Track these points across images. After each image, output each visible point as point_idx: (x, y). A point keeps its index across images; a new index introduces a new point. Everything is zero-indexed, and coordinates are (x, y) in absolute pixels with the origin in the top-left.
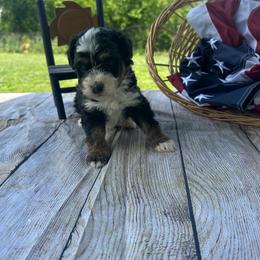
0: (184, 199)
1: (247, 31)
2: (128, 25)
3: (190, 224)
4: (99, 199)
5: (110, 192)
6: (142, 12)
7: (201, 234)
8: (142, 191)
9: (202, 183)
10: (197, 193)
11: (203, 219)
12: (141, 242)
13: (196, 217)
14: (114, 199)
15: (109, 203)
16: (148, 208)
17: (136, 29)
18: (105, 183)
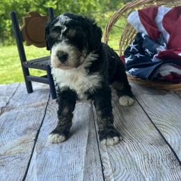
0: (158, 135)
1: (162, 29)
6: (57, 4)
7: (176, 149)
11: (173, 142)
12: (144, 158)
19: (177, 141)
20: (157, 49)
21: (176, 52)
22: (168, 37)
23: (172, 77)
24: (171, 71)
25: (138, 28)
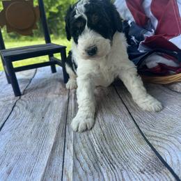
0: (150, 152)
3: (167, 170)
4: (75, 170)
5: (83, 161)
8: (112, 155)
9: (159, 135)
10: (159, 144)
11: (175, 162)
13: (169, 163)
14: (89, 167)
15: (86, 172)
16: (124, 173)
18: (75, 153)
20: (145, 35)
21: (166, 38)
22: (156, 23)
24: (159, 62)
25: (125, 14)
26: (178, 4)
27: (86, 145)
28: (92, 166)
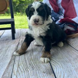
2: (19, 4)
5: (21, 68)
10: (54, 64)
15: (22, 72)
16: (37, 71)
17: (23, 5)
19: (60, 71)
20: (59, 17)
21: (70, 19)
22: (64, 11)
23: (67, 31)
24: (67, 28)
26: (74, 3)
27: (23, 63)
28: (25, 69)
